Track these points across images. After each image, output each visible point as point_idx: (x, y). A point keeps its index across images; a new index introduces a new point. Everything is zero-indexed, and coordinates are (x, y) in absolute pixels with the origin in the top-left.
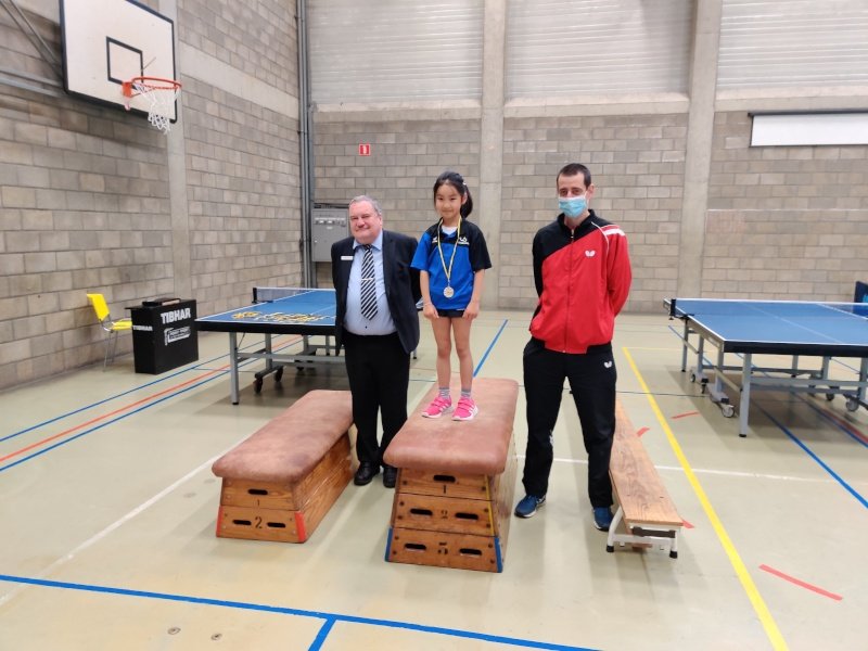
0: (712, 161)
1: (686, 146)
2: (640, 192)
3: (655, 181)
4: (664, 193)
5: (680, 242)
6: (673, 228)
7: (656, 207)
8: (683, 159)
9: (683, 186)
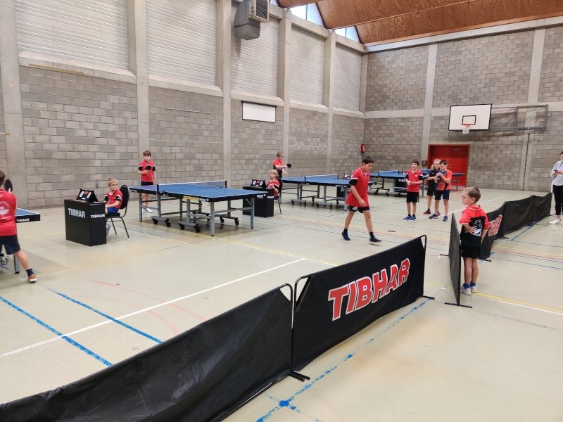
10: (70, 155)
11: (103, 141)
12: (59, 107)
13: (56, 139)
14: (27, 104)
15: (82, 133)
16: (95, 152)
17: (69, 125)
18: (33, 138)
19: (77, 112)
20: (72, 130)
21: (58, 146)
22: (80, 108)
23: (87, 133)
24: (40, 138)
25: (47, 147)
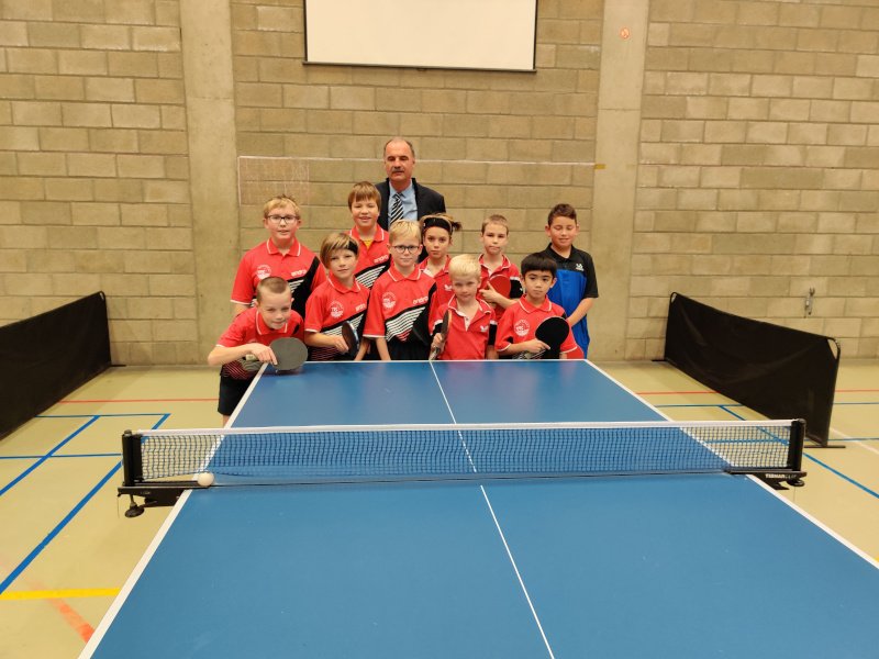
0: (235, 55)
1: (179, 19)
2: (94, 115)
3: (123, 90)
4: (148, 118)
5: (193, 222)
6: (175, 193)
7: (135, 148)
8: (176, 46)
9: (184, 105)
10: (745, 221)
11: (846, 179)
12: (736, 83)
13: (715, 177)
14: (656, 80)
15: (790, 156)
16: (817, 212)
17: (759, 133)
18: (660, 173)
19: (786, 93)
20: (764, 148)
21: (718, 195)
22: (797, 80)
23: (805, 155)
24: (675, 176)
25: (690, 198)
